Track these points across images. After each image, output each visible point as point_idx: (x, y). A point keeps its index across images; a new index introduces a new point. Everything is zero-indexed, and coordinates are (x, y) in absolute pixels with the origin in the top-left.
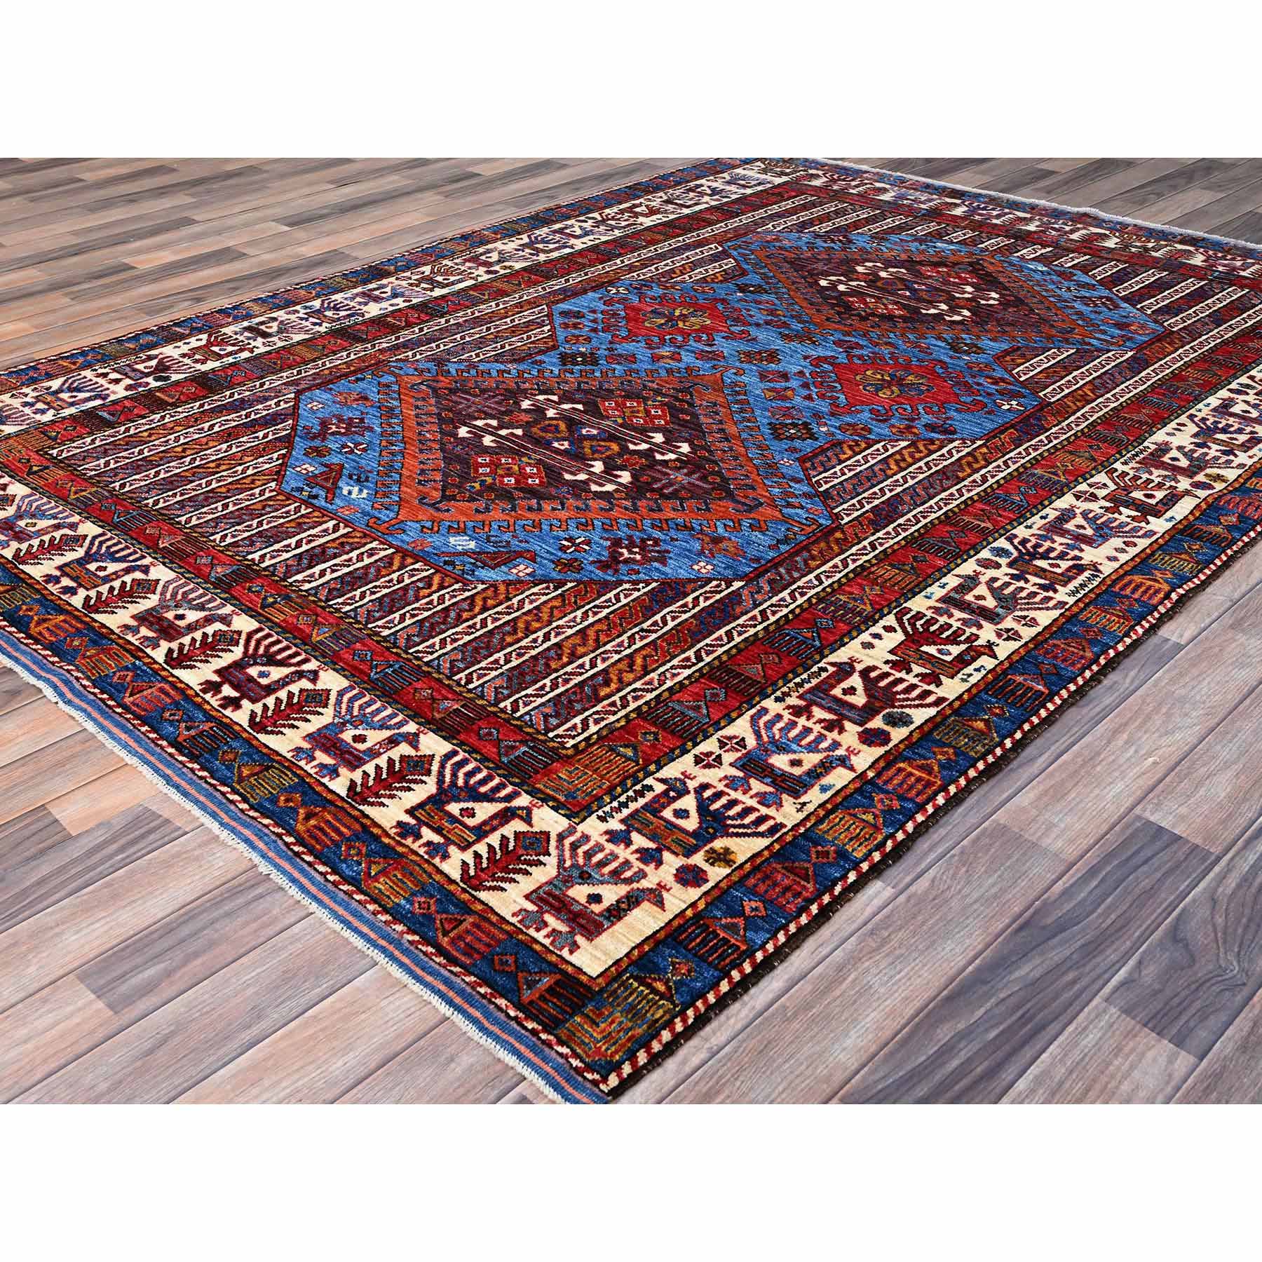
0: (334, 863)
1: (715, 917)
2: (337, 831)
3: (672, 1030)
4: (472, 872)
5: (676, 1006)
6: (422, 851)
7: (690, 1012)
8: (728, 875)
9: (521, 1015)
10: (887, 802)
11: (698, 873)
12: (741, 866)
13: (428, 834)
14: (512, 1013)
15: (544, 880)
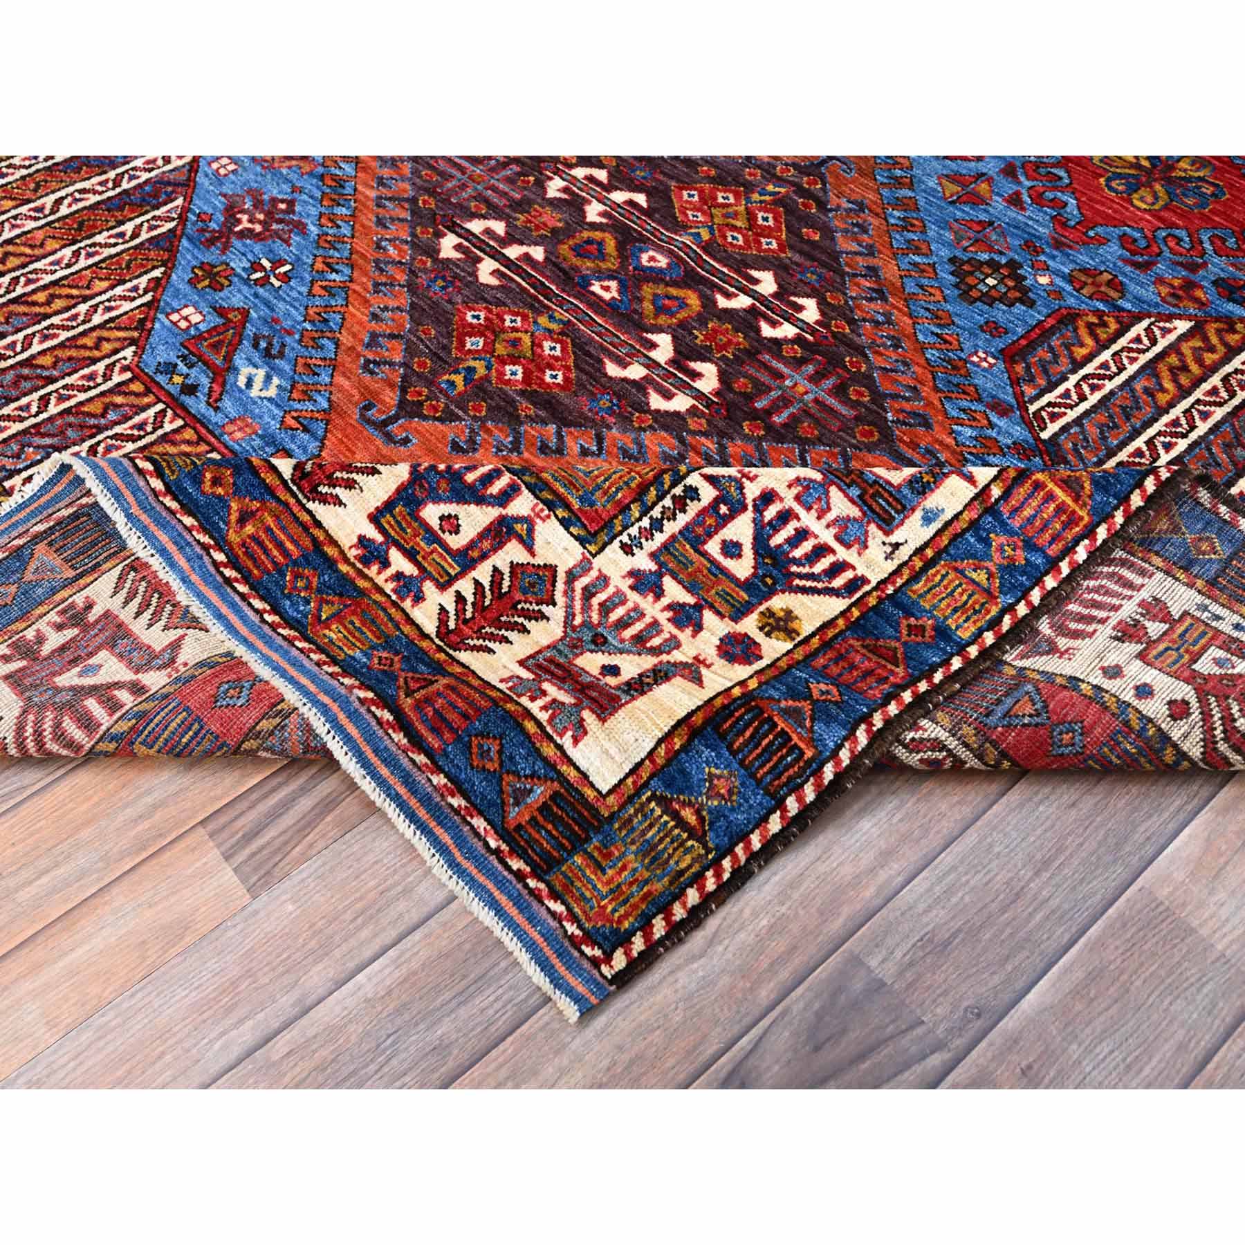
0: (276, 599)
1: (771, 698)
2: (280, 546)
3: (701, 889)
4: (452, 625)
5: (708, 851)
6: (389, 587)
7: (727, 863)
8: (789, 652)
9: (504, 847)
10: (1009, 551)
11: (748, 648)
12: (807, 640)
13: (399, 562)
14: (493, 844)
15: (545, 642)
